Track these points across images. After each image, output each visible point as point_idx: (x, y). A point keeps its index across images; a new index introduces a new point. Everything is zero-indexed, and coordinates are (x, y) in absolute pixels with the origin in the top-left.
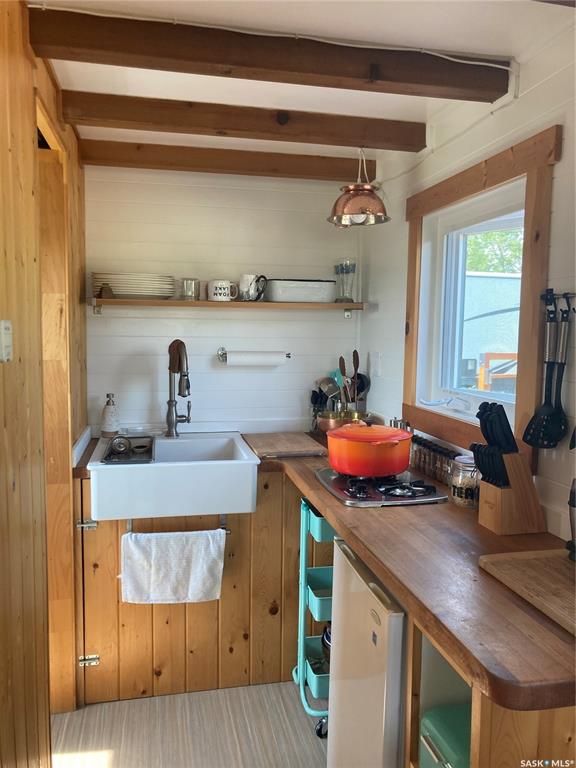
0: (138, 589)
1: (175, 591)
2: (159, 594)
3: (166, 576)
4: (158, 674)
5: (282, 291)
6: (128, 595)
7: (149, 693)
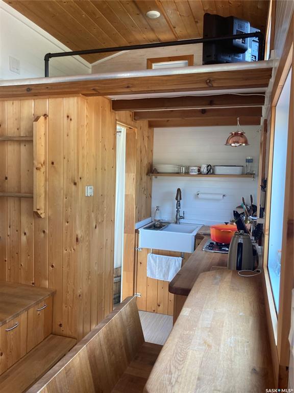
0: (152, 273)
1: (164, 276)
2: (159, 276)
3: (161, 270)
4: (159, 306)
5: (218, 170)
6: (149, 274)
7: (156, 312)
